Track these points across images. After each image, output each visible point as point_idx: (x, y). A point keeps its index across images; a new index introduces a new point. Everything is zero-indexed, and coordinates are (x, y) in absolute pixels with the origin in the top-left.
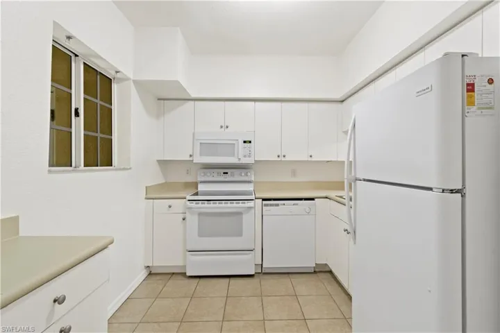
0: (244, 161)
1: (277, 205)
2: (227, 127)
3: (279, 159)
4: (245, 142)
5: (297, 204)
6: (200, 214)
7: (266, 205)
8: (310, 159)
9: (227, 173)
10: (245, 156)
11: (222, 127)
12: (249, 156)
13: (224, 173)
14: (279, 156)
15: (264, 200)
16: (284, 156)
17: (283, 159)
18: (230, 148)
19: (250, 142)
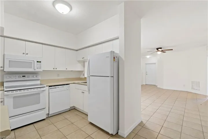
0: (37, 70)
1: (56, 88)
2: (27, 54)
3: (54, 70)
4: (37, 62)
5: (63, 87)
6: (14, 97)
7: (51, 89)
8: (66, 70)
9: (25, 76)
10: (38, 68)
11: (24, 54)
12: (40, 68)
13: (23, 76)
14: (54, 69)
15: (49, 86)
16: (56, 69)
17: (56, 70)
18: (29, 64)
19: (40, 62)
